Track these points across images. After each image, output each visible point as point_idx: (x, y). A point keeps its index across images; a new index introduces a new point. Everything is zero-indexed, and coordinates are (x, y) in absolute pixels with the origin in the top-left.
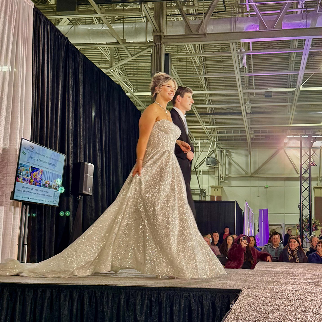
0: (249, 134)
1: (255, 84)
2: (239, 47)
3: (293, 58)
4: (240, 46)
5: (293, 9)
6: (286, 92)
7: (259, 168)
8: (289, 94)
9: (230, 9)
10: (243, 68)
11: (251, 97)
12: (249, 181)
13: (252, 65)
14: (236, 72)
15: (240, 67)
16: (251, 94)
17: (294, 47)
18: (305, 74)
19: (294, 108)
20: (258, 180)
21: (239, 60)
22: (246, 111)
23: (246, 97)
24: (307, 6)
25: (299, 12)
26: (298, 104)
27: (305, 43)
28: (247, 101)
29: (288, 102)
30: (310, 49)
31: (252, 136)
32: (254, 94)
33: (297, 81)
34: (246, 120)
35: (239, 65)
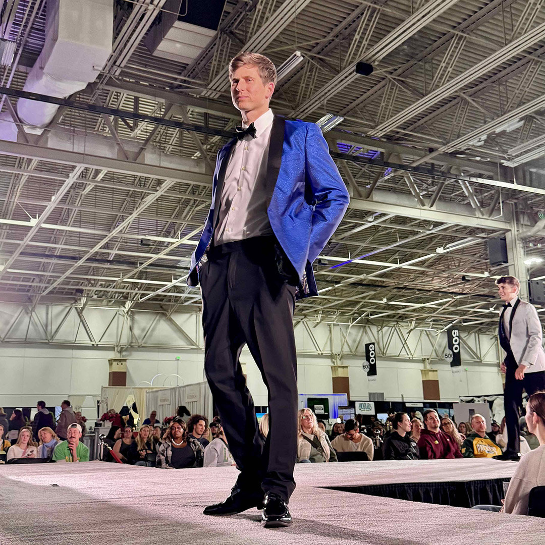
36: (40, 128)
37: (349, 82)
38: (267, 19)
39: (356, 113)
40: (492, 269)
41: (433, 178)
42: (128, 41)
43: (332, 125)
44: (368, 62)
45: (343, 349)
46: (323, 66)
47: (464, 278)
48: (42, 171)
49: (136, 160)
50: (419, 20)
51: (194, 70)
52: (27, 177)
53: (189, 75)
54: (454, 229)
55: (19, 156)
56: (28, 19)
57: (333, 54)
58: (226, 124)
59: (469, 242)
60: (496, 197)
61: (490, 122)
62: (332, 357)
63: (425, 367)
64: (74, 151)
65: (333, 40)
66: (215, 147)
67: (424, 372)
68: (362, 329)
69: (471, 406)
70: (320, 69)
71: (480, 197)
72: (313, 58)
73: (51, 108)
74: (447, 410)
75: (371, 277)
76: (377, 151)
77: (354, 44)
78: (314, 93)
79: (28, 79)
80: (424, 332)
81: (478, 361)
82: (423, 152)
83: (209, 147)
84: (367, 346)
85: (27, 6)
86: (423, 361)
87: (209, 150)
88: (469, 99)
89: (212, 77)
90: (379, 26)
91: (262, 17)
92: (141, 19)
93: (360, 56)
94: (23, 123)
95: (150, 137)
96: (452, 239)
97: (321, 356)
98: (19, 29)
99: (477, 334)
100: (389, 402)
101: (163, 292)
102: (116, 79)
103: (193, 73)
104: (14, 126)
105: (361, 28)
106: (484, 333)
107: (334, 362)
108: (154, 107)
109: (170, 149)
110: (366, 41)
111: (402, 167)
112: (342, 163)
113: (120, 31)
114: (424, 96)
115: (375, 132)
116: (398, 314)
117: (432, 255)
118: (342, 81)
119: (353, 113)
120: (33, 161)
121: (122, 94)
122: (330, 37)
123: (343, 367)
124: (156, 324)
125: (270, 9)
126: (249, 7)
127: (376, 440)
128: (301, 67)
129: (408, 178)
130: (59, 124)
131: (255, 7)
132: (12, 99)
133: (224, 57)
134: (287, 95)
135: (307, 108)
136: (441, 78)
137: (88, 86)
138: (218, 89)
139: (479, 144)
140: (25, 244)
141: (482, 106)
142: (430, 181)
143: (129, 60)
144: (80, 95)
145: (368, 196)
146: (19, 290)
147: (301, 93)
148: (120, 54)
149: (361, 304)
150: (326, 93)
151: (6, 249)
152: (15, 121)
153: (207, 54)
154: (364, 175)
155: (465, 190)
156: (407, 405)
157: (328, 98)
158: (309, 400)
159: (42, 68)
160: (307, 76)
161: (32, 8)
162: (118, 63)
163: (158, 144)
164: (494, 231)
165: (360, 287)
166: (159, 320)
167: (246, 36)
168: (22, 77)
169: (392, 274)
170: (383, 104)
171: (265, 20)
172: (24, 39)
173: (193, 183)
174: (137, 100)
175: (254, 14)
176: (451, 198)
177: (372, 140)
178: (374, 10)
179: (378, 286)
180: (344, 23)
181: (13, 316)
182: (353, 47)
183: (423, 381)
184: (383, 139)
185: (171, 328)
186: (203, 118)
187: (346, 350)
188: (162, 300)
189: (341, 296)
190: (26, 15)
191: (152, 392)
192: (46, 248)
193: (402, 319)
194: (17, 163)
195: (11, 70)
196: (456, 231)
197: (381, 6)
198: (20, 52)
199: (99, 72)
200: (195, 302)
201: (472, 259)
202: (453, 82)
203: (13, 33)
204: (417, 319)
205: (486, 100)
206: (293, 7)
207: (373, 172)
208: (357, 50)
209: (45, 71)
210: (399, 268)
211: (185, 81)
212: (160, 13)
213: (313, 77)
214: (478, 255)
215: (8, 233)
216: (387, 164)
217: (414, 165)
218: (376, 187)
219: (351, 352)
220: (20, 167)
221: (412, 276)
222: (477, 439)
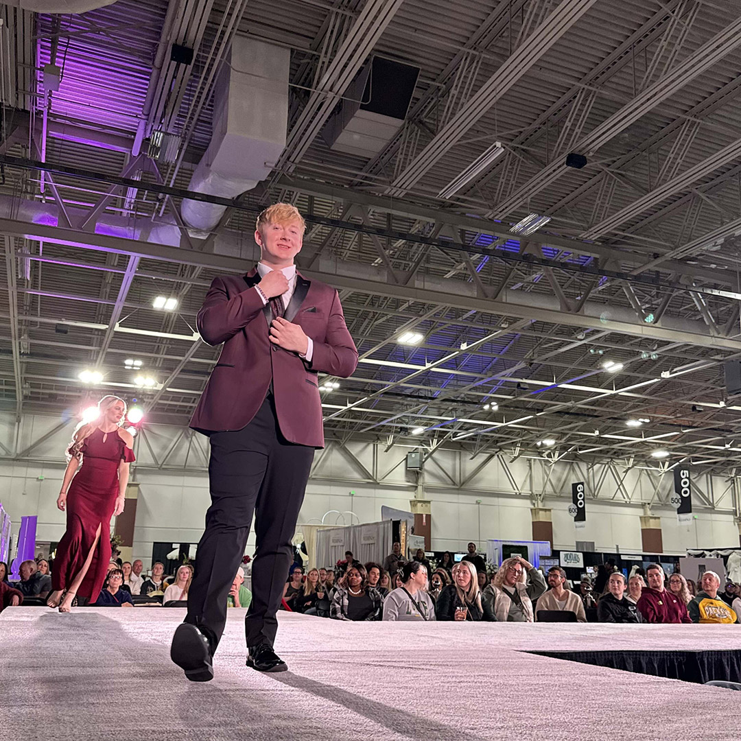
0: (20, 387)
1: (41, 308)
2: (21, 244)
3: (109, 279)
4: (23, 244)
5: (115, 207)
6: (92, 329)
7: (32, 447)
8: (96, 333)
9: (12, 181)
10: (24, 279)
11: (33, 328)
12: (11, 468)
13: (40, 278)
14: (9, 284)
15: (17, 276)
16: (33, 323)
17: (112, 264)
18: (124, 307)
19: (101, 357)
20: (28, 467)
21: (17, 265)
22: (20, 349)
23: (23, 327)
24: (138, 208)
25: (125, 215)
26: (110, 350)
27: (128, 261)
28: (24, 333)
29: (94, 345)
30: (136, 272)
31: (25, 392)
32: (38, 324)
33: (111, 316)
34: (19, 364)
35: (17, 273)
36: (206, 232)
37: (558, 177)
38: (462, 105)
39: (565, 211)
40: (729, 398)
41: (658, 289)
42: (303, 134)
43: (536, 226)
44: (581, 154)
45: (546, 489)
46: (527, 159)
47: (694, 408)
48: (206, 279)
49: (309, 267)
50: (642, 104)
51: (377, 165)
52: (190, 286)
53: (371, 171)
54: (683, 350)
55: (182, 263)
56: (194, 111)
57: (539, 144)
58: (412, 226)
59: (701, 365)
60: (735, 312)
61: (728, 223)
62: (531, 497)
63: (645, 513)
64: (242, 257)
65: (539, 128)
66: (398, 253)
67: (644, 519)
68: (568, 467)
69: (701, 561)
70: (522, 161)
71: (714, 312)
72: (515, 149)
73: (219, 210)
74: (672, 565)
75: (579, 405)
76: (590, 257)
77: (564, 133)
78: (515, 190)
79: (193, 176)
80: (645, 472)
81: (711, 509)
82: (645, 259)
83: (391, 252)
84: (575, 486)
85: (193, 96)
86: (643, 506)
87: (392, 256)
88: (703, 196)
89: (397, 173)
90: (595, 111)
91: (457, 104)
92: (319, 109)
93: (571, 145)
94: (187, 226)
95: (325, 241)
96: (681, 362)
97: (519, 496)
98: (184, 122)
99: (709, 476)
100: (601, 553)
101: (337, 417)
102: (290, 176)
103: (375, 169)
104: (177, 229)
105: (573, 113)
106: (717, 474)
107: (534, 504)
108: (331, 207)
109: (348, 254)
110: (579, 128)
111: (620, 275)
112: (547, 270)
113: (295, 122)
114: (648, 192)
115: (588, 235)
116: (613, 449)
117: (656, 380)
118: (549, 175)
119: (561, 212)
120: (197, 269)
121: (295, 193)
122: (535, 125)
123: (546, 510)
124: (328, 453)
125: (466, 94)
126: (441, 91)
127: (586, 598)
128: (501, 160)
129: (628, 289)
130: (225, 227)
131: (449, 92)
132: (175, 199)
133: (411, 150)
134: (483, 192)
135: (506, 208)
136: (668, 172)
137: (259, 183)
138: (404, 186)
139: (715, 249)
140: (187, 360)
141: (718, 204)
142: (654, 292)
143: (304, 155)
144: (249, 194)
145: (578, 310)
146: (178, 411)
147: (500, 190)
148: (295, 149)
149: (567, 436)
150: (530, 189)
151: (165, 366)
152: (179, 224)
153: (392, 147)
154: (573, 285)
155: (696, 302)
156: (623, 558)
157: (532, 196)
158: (504, 546)
159: (208, 165)
160: (508, 170)
161: (199, 97)
162: (291, 159)
163: (335, 249)
164: (731, 352)
165: (567, 416)
166: (331, 449)
167: (438, 126)
168: (186, 175)
169: (606, 402)
170: (597, 202)
171: (460, 105)
172: (189, 134)
173: (372, 293)
174: (311, 198)
175: (447, 101)
176: (680, 312)
177: (583, 244)
178: (589, 92)
179: (589, 416)
180: (554, 108)
181: (172, 440)
182: (563, 136)
183: (642, 530)
184: (597, 243)
185: (345, 458)
186: (386, 219)
187: (549, 489)
188: (335, 426)
189: (543, 427)
190: (193, 105)
191: (323, 531)
192: (209, 364)
193: (618, 456)
194: (179, 272)
195: (175, 167)
196: (685, 352)
197: (597, 88)
198: (185, 147)
199: (271, 169)
200: (373, 430)
201: (705, 385)
202: (684, 175)
203: (178, 126)
204: (635, 456)
205: (723, 197)
206: (493, 91)
207: (583, 281)
208: (568, 139)
209: (211, 168)
210: (615, 395)
211: (366, 178)
212: (341, 101)
213: (514, 172)
214: (711, 381)
215: (168, 347)
216: (602, 272)
217: (635, 273)
218: (587, 298)
219: (555, 492)
220: (183, 275)
221: (631, 404)
222: (706, 600)
